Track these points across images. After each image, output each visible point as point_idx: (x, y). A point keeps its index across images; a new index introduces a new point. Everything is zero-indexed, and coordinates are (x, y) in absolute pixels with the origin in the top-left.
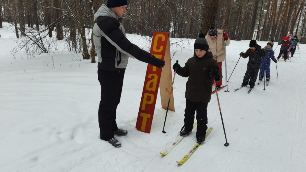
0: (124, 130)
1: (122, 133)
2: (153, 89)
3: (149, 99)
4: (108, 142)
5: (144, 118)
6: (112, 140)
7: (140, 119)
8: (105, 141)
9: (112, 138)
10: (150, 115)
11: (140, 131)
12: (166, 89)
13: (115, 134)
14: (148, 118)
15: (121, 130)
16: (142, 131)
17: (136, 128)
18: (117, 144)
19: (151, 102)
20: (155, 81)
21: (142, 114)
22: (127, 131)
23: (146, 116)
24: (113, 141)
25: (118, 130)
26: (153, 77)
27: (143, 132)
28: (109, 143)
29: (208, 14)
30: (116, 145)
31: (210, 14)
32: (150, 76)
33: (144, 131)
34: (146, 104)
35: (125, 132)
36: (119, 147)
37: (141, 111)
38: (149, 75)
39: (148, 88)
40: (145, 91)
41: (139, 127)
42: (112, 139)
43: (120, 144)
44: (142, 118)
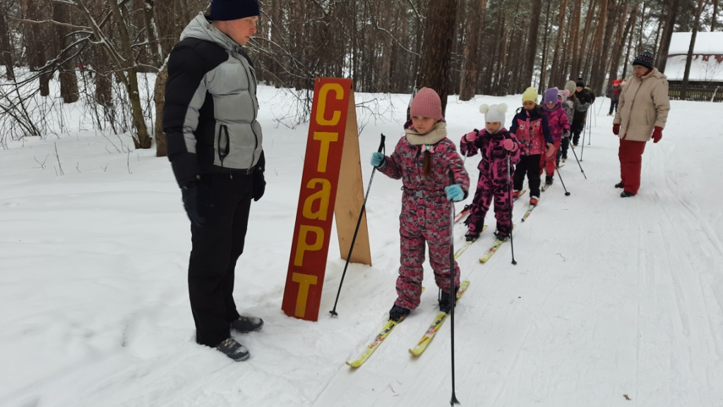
0: (253, 319)
1: (250, 325)
2: (322, 215)
3: (311, 238)
4: (215, 348)
5: (301, 286)
6: (226, 345)
7: (291, 289)
8: (208, 347)
9: (225, 340)
10: (317, 277)
11: (292, 318)
12: (350, 213)
13: (233, 328)
14: (311, 286)
15: (247, 318)
16: (298, 318)
17: (282, 311)
18: (238, 351)
19: (318, 246)
20: (324, 195)
21: (297, 277)
22: (261, 320)
23: (306, 281)
24: (228, 345)
25: (240, 319)
26: (319, 187)
27: (300, 320)
28: (220, 350)
29: (434, 36)
30: (237, 355)
31: (440, 35)
32: (312, 184)
33: (303, 316)
34: (306, 252)
35: (257, 322)
36: (244, 360)
37: (292, 268)
38: (308, 181)
39: (307, 213)
40: (300, 220)
41: (289, 307)
42: (227, 340)
43: (247, 353)
44: (297, 285)
